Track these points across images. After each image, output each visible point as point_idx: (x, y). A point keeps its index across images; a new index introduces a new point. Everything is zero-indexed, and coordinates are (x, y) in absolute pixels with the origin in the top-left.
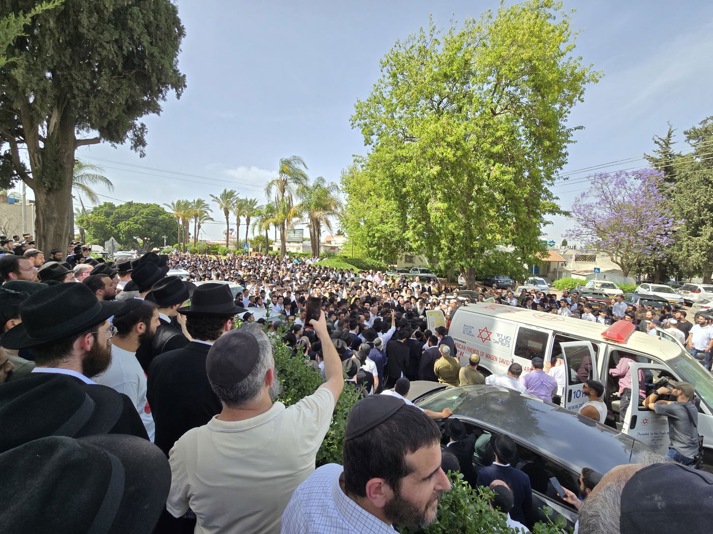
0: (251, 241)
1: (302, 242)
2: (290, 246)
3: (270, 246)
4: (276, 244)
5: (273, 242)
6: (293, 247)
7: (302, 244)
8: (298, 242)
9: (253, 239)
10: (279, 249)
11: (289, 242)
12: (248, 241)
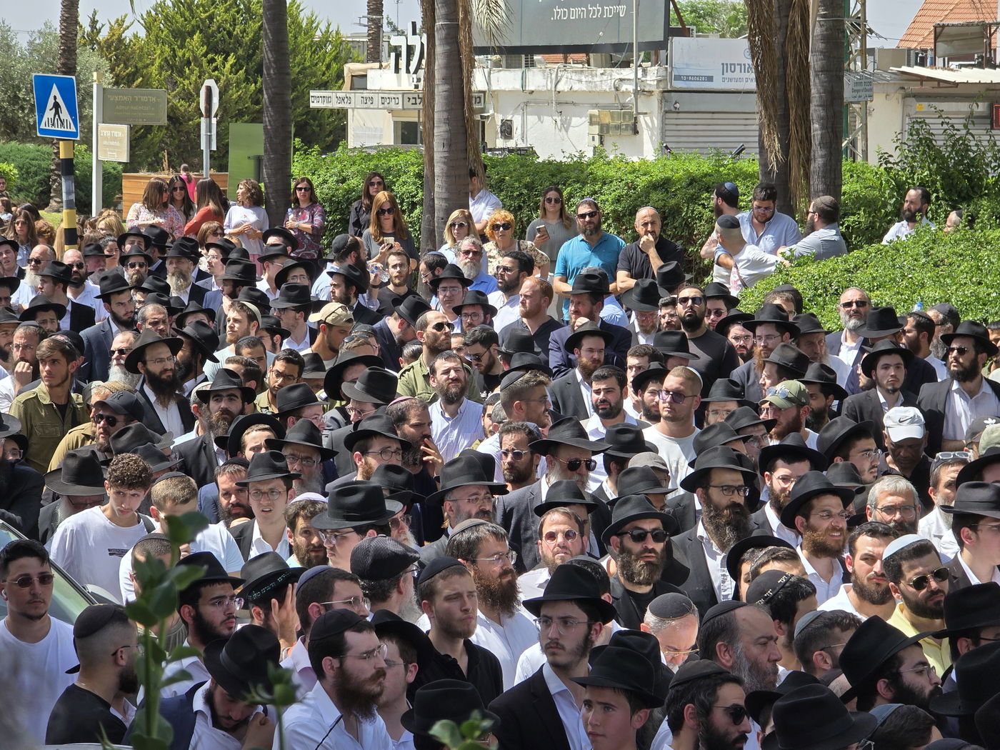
0: (117, 50)
1: (654, 50)
2: (529, 101)
3: (319, 100)
4: (383, 78)
5: (344, 53)
6: (563, 104)
7: (653, 75)
8: (617, 55)
9: (136, 31)
10: (408, 133)
11: (518, 55)
12: (88, 59)
